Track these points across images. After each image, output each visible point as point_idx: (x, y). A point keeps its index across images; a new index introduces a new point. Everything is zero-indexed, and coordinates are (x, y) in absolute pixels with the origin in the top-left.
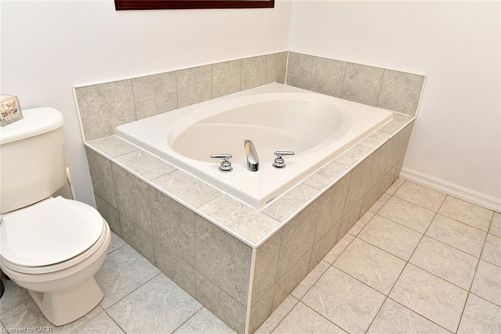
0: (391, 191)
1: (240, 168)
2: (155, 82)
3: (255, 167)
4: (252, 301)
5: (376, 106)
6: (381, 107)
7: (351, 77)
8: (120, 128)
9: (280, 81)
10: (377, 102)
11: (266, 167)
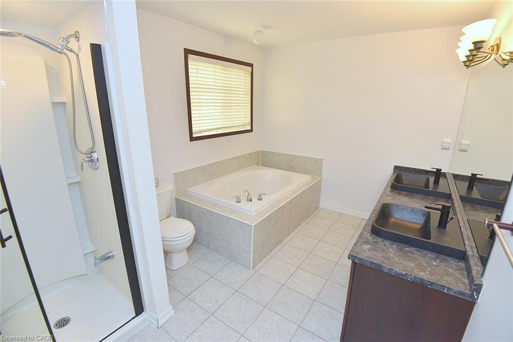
0: (315, 213)
1: (244, 202)
2: (202, 169)
3: (251, 200)
4: (253, 250)
5: (304, 174)
6: (307, 174)
7: (291, 161)
8: (189, 189)
9: (258, 164)
10: (304, 172)
11: (255, 200)
